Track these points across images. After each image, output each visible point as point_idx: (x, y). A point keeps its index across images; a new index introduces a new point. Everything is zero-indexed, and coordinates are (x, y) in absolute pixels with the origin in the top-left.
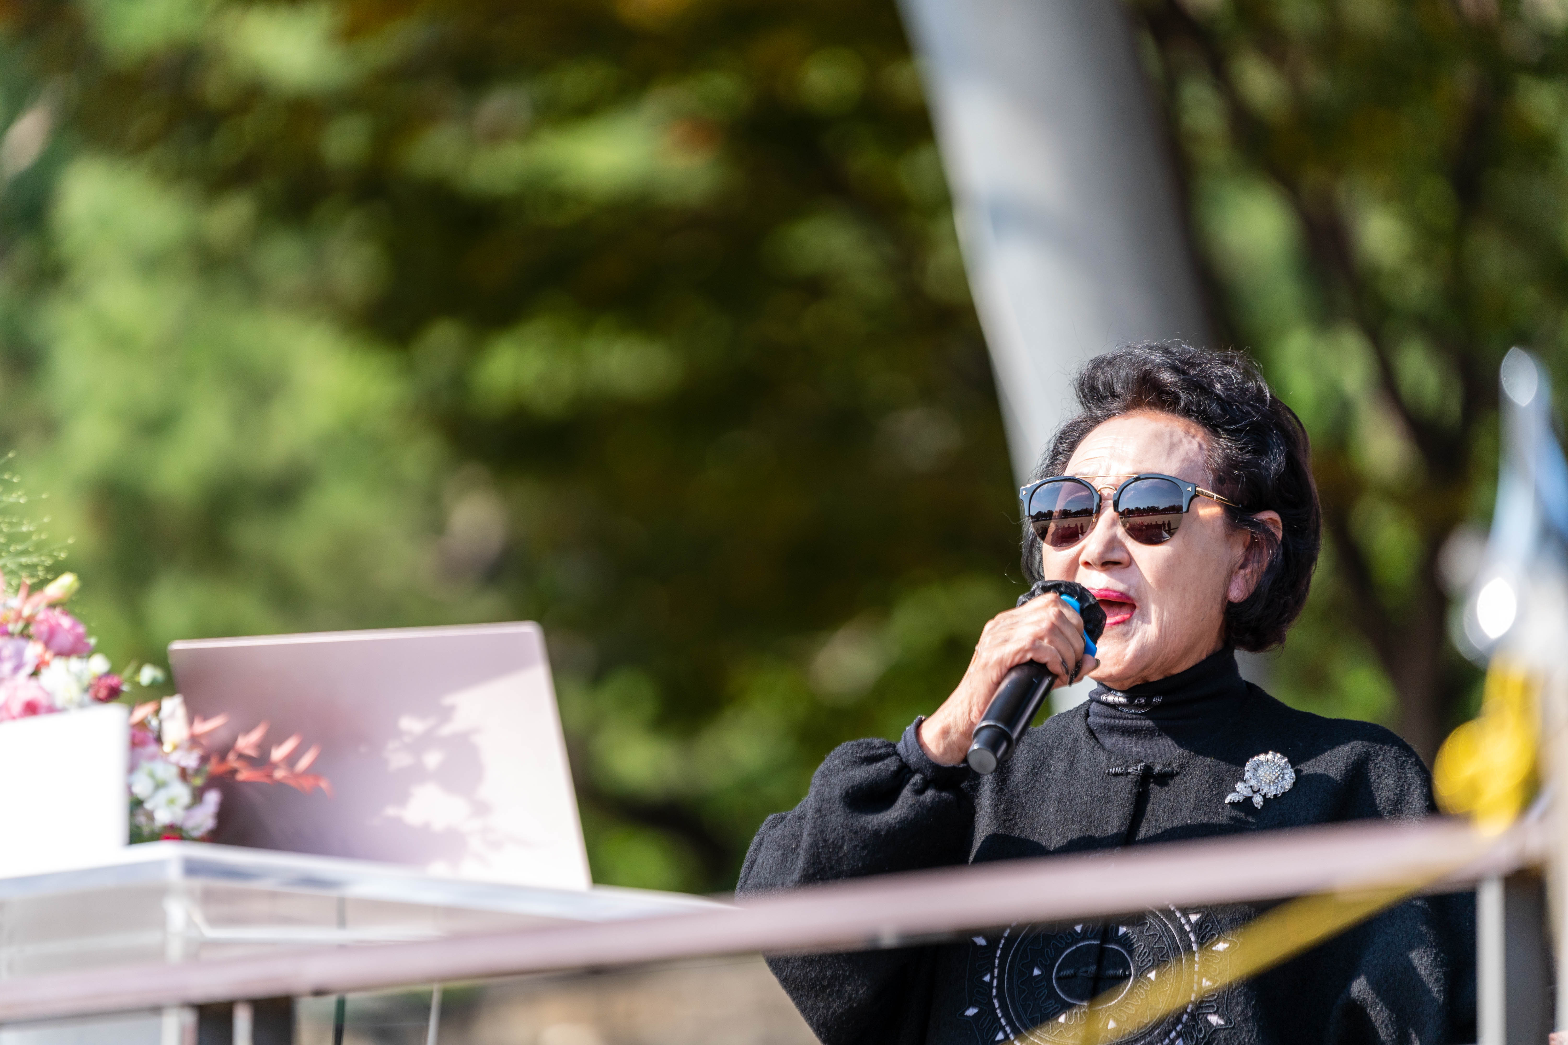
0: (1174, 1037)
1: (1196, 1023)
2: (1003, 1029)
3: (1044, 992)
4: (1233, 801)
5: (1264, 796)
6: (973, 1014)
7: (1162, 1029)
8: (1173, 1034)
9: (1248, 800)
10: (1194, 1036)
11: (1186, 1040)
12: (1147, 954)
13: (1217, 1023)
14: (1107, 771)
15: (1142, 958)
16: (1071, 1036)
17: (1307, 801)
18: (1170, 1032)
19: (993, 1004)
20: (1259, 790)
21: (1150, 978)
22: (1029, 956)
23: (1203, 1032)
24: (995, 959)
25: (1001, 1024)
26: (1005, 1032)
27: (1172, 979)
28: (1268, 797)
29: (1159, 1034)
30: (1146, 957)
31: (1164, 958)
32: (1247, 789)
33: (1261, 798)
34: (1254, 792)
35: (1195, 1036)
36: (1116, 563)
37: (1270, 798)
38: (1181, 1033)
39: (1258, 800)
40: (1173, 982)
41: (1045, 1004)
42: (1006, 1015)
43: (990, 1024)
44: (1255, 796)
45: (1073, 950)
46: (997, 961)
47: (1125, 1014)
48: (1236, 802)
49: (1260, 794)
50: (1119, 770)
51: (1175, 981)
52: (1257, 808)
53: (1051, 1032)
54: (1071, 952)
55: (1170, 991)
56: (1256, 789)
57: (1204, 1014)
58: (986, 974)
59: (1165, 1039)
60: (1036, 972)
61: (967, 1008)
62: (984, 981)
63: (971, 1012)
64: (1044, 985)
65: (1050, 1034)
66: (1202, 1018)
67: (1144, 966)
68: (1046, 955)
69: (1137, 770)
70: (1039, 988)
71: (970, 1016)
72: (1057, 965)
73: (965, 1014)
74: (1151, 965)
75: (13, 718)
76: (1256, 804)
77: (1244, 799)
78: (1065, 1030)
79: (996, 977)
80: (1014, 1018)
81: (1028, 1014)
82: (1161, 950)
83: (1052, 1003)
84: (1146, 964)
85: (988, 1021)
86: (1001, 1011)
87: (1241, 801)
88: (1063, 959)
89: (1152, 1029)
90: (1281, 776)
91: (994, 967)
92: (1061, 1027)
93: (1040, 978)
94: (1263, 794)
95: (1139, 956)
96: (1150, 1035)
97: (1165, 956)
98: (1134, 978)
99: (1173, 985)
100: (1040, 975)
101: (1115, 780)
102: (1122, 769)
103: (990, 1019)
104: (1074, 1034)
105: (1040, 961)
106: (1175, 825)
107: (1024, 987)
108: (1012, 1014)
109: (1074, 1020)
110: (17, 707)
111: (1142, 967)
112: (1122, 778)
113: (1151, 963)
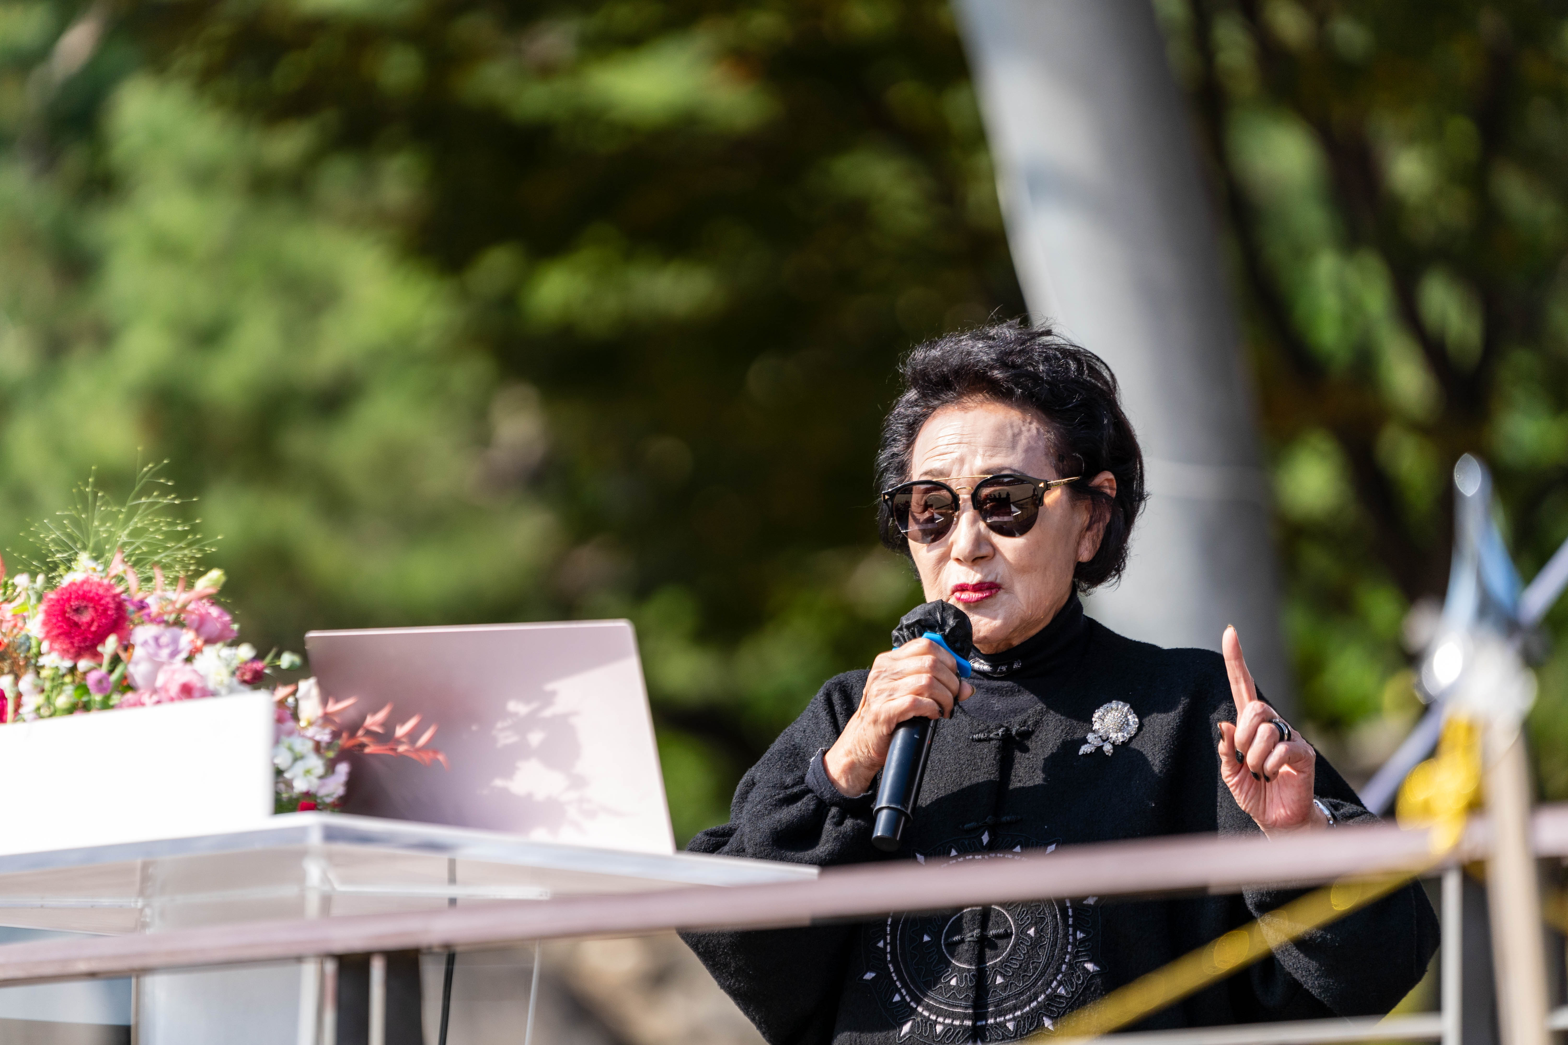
0: (1056, 986)
1: (1074, 971)
2: (899, 991)
3: (935, 957)
4: (1086, 752)
5: (1113, 744)
6: (871, 978)
7: (1045, 980)
8: (1055, 983)
9: (1099, 749)
10: (1073, 983)
11: (1067, 987)
12: (1025, 912)
13: (1094, 969)
14: (971, 737)
15: (1021, 917)
16: (963, 998)
17: (1152, 746)
18: (1052, 982)
19: (889, 968)
20: (1108, 739)
21: (1029, 934)
22: (919, 923)
23: (1082, 978)
24: (887, 926)
25: (897, 986)
26: (901, 994)
27: (1049, 934)
28: (1116, 744)
29: (1042, 985)
30: (1025, 916)
31: (1041, 915)
32: (1096, 739)
33: (1111, 746)
34: (1104, 741)
35: (1075, 983)
36: (982, 558)
37: (1118, 745)
38: (1062, 981)
39: (1108, 748)
40: (1050, 936)
41: (936, 968)
42: (901, 978)
43: (887, 986)
44: (1105, 744)
45: (958, 917)
46: (888, 929)
47: (1010, 969)
48: (1089, 753)
49: (1109, 742)
50: (982, 736)
51: (1052, 935)
52: (1108, 756)
53: (944, 994)
54: (956, 919)
55: (1049, 945)
56: (1105, 738)
57: (1081, 962)
58: (879, 941)
59: (1047, 989)
60: (926, 938)
61: (865, 973)
62: (878, 947)
63: (869, 976)
64: (934, 951)
65: (944, 997)
66: (1079, 966)
67: (1024, 924)
68: (934, 923)
69: (998, 734)
70: (929, 953)
71: (868, 980)
72: (945, 931)
73: (864, 978)
74: (1029, 923)
75: (172, 700)
76: (1107, 752)
77: (1096, 749)
78: (957, 993)
79: (889, 943)
80: (908, 981)
81: (922, 976)
82: (1037, 908)
83: (942, 967)
84: (1025, 922)
85: (885, 984)
86: (896, 975)
87: (1093, 751)
88: (949, 926)
89: (1036, 981)
90: (1126, 722)
91: (887, 934)
92: (953, 989)
93: (930, 944)
94: (1112, 742)
95: (1018, 915)
96: (1034, 987)
97: (1042, 914)
98: (1015, 936)
99: (1050, 939)
100: (930, 941)
101: (980, 745)
102: (984, 735)
103: (887, 982)
104: (966, 996)
105: (929, 928)
106: (1037, 783)
107: (915, 952)
108: (906, 977)
109: (964, 983)
110: (174, 690)
111: (1022, 924)
112: (986, 744)
113: (1030, 920)
